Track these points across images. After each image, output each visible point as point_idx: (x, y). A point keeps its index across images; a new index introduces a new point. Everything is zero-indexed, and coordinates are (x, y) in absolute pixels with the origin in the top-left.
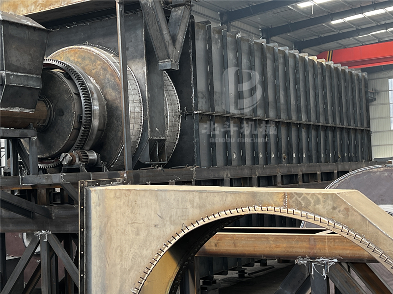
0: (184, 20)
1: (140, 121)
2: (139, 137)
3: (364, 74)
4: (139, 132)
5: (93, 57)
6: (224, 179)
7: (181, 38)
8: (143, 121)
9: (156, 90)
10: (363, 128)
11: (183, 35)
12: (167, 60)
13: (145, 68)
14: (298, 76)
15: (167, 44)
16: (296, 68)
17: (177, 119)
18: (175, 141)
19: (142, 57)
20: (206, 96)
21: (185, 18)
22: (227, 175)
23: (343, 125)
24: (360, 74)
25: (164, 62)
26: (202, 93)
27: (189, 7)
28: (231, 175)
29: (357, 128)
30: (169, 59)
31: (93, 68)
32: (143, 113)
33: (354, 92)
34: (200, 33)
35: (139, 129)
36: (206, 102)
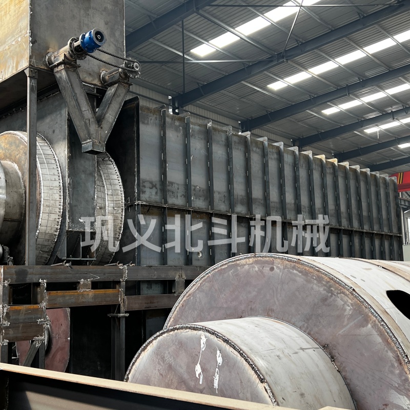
0: (117, 99)
1: (58, 210)
2: (57, 229)
3: (393, 178)
4: (57, 223)
5: (17, 142)
6: (175, 280)
7: (111, 117)
8: (62, 210)
9: (83, 176)
10: (391, 234)
11: (114, 114)
12: (88, 141)
13: (67, 150)
14: (297, 174)
15: (88, 122)
16: (295, 166)
17: (120, 211)
18: (117, 236)
19: (64, 139)
20: (158, 186)
21: (118, 97)
22: (181, 276)
23: (363, 229)
24: (387, 178)
25: (87, 143)
26: (151, 183)
27: (127, 86)
28: (186, 276)
29: (383, 233)
30: (90, 139)
31: (17, 153)
32: (62, 201)
33: (379, 196)
34: (150, 118)
35: (57, 220)
36: (156, 193)
